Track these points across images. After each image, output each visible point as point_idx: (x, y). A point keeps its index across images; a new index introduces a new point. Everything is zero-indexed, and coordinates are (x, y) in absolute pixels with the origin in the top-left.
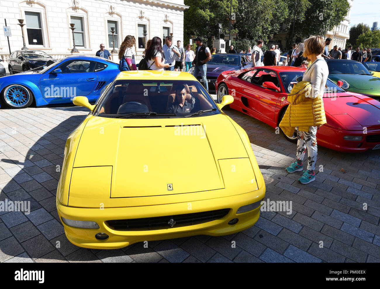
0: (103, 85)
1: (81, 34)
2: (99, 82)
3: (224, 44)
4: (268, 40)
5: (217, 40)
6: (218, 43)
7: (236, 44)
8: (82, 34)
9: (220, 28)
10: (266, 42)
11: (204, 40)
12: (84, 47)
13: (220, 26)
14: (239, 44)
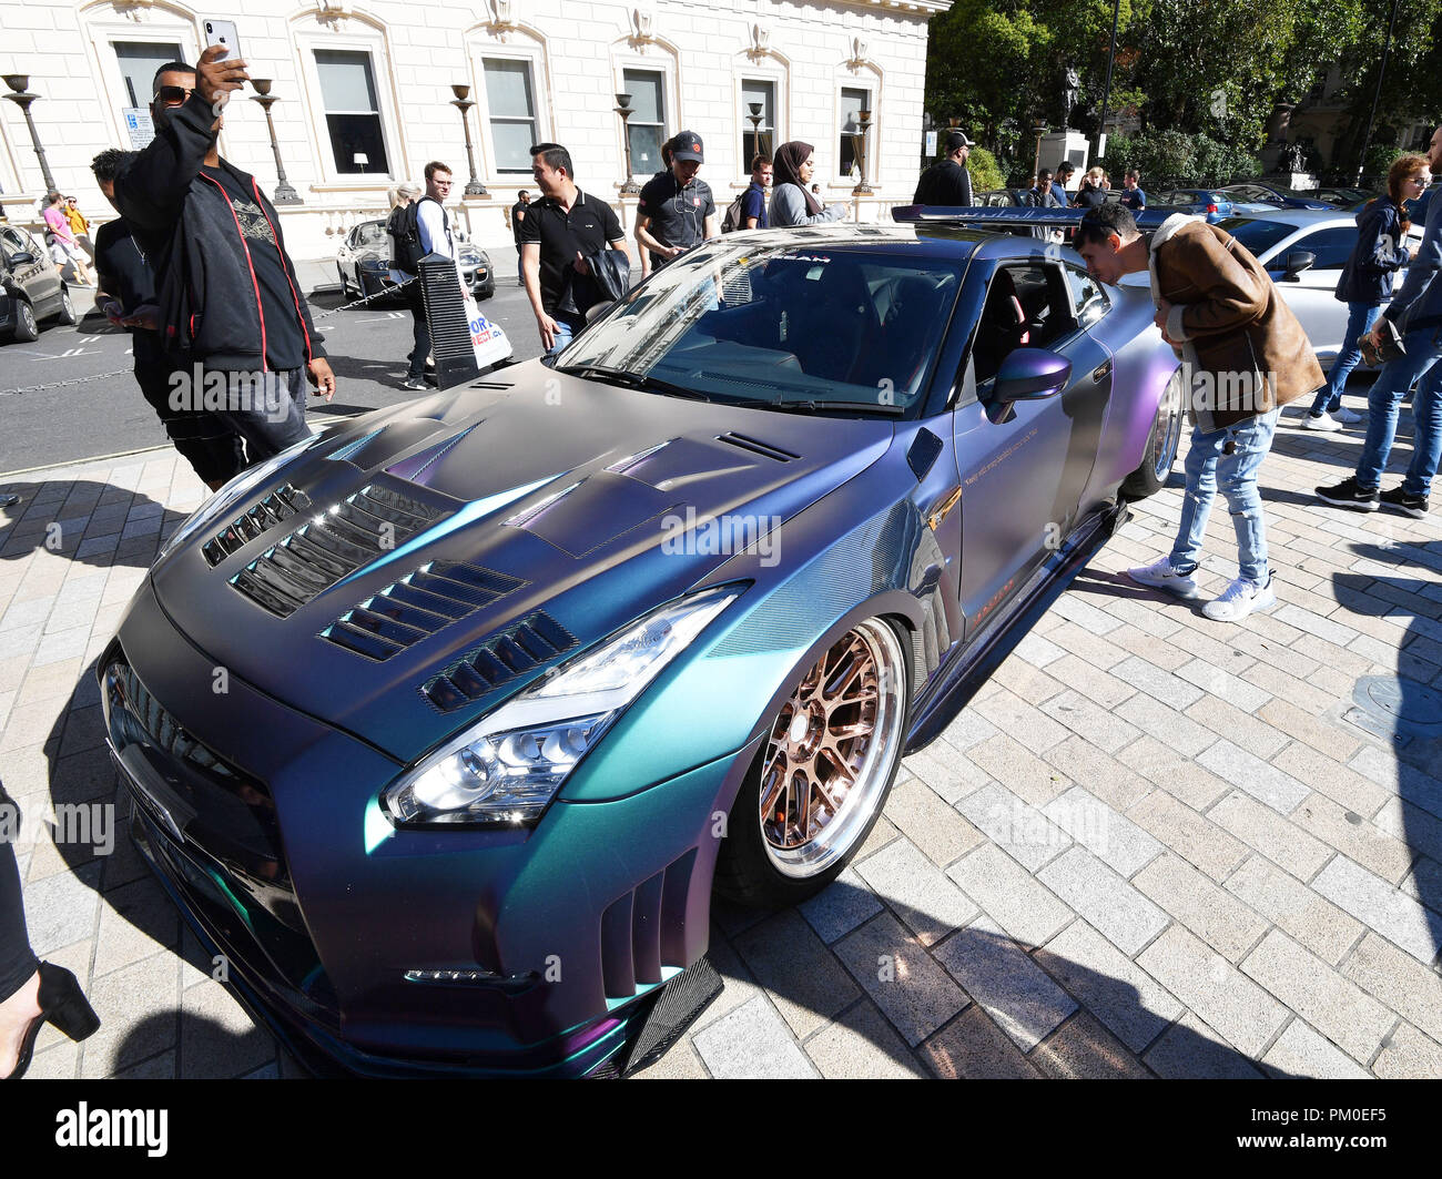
1: (528, 126)
3: (1083, 152)
5: (1056, 135)
6: (1060, 148)
7: (1135, 149)
8: (532, 123)
10: (1256, 141)
11: (1008, 135)
14: (1146, 149)
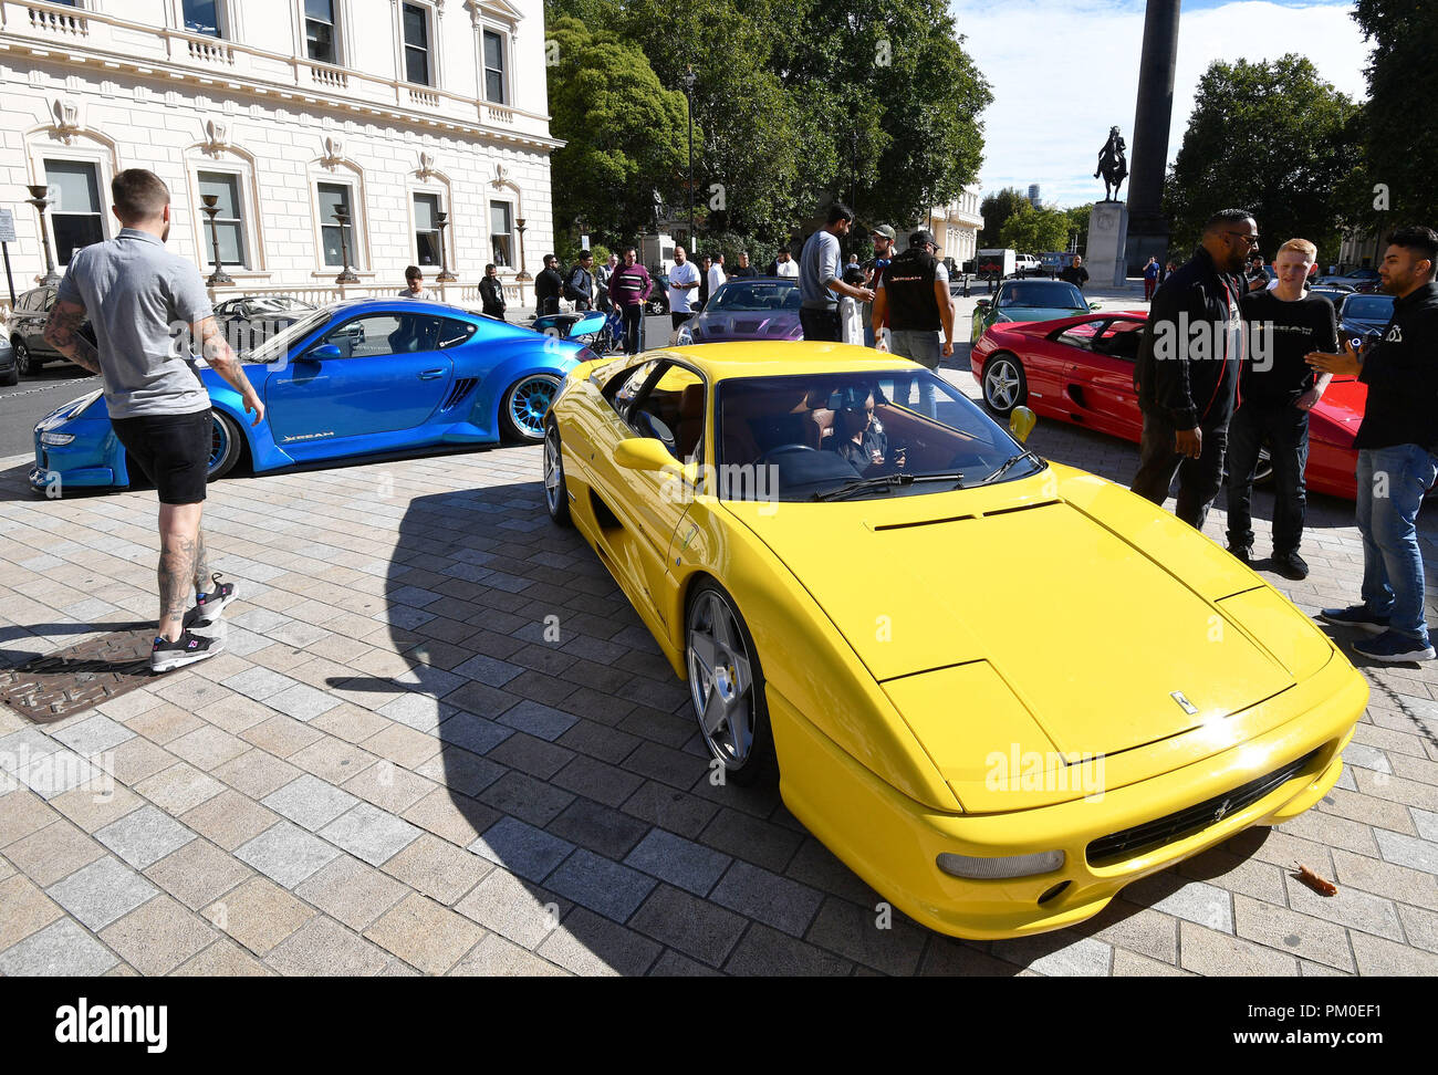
0: (468, 389)
1: (235, 228)
2: (458, 382)
4: (788, 236)
5: (652, 237)
6: (656, 246)
9: (657, 203)
12: (241, 267)
13: (658, 196)
